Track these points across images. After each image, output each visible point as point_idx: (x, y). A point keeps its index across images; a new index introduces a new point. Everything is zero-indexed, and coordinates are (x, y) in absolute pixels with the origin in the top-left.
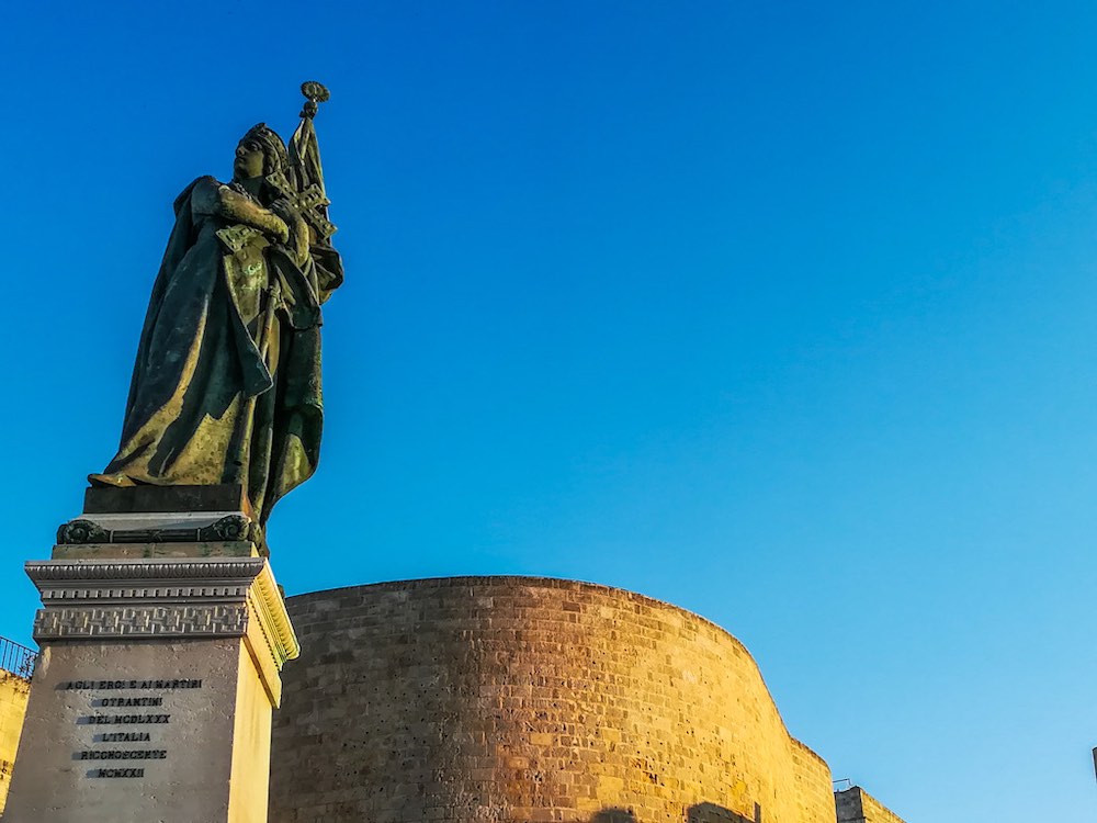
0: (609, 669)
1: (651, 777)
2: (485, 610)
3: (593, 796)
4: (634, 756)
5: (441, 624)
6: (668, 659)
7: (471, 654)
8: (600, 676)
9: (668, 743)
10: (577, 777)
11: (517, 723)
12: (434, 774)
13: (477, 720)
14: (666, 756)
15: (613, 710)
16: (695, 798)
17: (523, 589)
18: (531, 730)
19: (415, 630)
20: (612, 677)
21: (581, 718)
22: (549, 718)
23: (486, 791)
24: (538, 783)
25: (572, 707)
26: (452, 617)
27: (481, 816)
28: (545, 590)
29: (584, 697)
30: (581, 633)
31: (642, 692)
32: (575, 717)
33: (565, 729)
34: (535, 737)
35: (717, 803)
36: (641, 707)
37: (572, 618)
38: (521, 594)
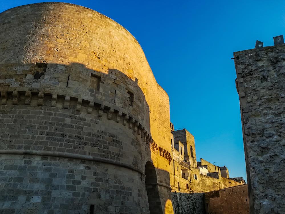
0: (88, 28)
1: (98, 57)
2: (51, 9)
3: (76, 57)
4: (93, 51)
5: (37, 13)
6: (110, 32)
7: (43, 19)
8: (85, 29)
9: (106, 51)
10: (70, 52)
11: (53, 36)
12: (24, 48)
13: (40, 35)
14: (104, 54)
15: (88, 38)
16: (113, 67)
17: (64, 5)
18: (58, 38)
19: (29, 14)
20: (89, 31)
21: (75, 38)
22: (65, 36)
23: (39, 52)
24: (56, 51)
25: (73, 35)
26: (41, 11)
27: (35, 58)
28: (71, 6)
29: (78, 33)
30: (80, 18)
31: (99, 36)
32: (74, 37)
33: (69, 39)
34: (58, 40)
35: (121, 71)
36: (98, 40)
37: (78, 14)
38: (63, 6)
